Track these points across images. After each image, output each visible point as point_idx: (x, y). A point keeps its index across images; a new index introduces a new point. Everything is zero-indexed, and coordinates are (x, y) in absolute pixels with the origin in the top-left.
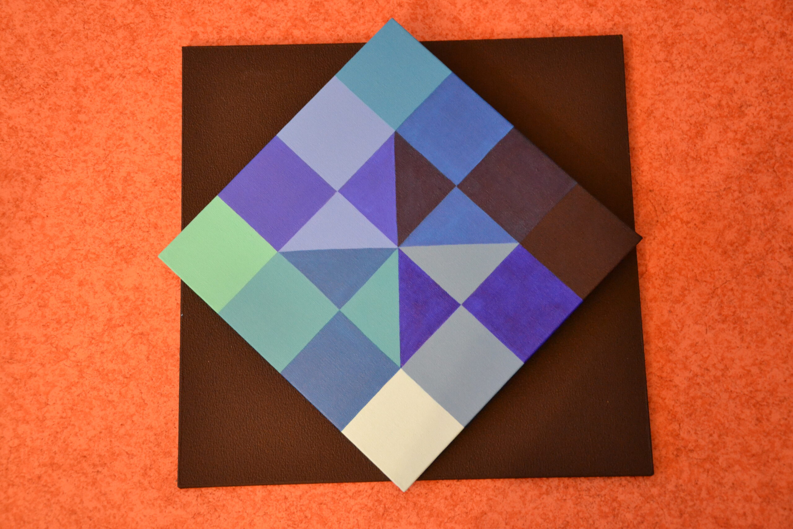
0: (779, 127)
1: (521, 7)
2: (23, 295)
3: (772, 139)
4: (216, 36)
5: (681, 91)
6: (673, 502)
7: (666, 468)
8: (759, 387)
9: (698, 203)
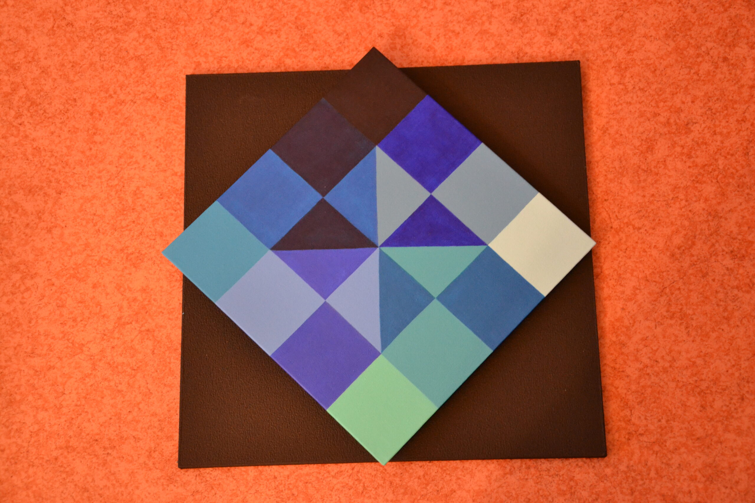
0: (722, 142)
1: (489, 37)
2: (44, 296)
3: (716, 153)
4: (216, 66)
5: (633, 111)
6: (625, 481)
7: (619, 450)
8: (704, 377)
9: (649, 211)
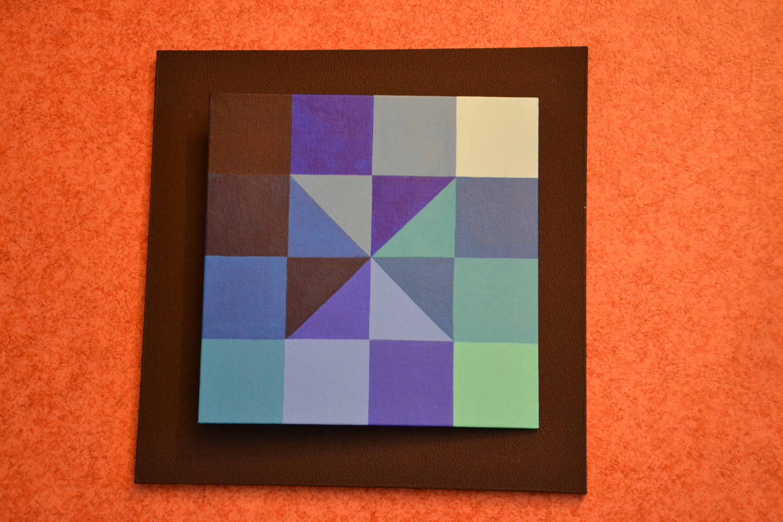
2: (745, 238)
3: (6, 370)
5: (86, 424)
8: (56, 132)
9: (85, 308)
